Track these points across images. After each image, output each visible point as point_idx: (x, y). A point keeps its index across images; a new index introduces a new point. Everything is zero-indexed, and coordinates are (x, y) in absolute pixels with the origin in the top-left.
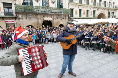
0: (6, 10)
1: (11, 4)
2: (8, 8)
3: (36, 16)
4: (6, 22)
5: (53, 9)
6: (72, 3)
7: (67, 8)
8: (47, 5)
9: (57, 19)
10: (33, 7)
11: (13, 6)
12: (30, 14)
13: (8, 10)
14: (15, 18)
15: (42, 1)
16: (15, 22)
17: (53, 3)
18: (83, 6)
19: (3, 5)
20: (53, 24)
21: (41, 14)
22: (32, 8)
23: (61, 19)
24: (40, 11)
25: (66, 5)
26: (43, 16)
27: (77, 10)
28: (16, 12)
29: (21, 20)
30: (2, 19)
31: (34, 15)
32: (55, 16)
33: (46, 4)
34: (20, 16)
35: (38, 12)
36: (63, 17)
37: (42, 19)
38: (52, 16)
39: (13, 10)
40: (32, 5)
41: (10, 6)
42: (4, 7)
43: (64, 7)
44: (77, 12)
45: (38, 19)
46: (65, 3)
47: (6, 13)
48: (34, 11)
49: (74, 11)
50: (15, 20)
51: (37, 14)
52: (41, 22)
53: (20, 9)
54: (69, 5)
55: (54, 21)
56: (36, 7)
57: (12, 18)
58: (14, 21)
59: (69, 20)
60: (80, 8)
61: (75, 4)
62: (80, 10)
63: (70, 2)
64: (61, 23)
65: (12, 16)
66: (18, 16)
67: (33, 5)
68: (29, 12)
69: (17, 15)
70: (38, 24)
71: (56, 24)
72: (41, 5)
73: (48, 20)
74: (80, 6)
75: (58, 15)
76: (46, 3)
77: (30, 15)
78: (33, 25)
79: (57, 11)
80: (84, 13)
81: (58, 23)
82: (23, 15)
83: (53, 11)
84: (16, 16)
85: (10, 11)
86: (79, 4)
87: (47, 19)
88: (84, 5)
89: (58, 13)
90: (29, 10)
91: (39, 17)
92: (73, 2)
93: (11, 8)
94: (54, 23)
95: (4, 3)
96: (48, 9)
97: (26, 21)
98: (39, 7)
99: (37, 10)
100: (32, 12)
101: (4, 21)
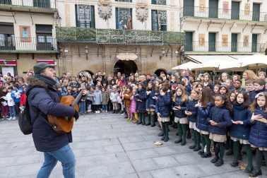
0: (42, 39)
1: (51, 26)
2: (45, 34)
5: (140, 35)
6: (189, 18)
7: (177, 29)
8: (125, 26)
9: (149, 56)
10: (94, 33)
11: (54, 31)
12: (87, 47)
13: (46, 39)
14: (57, 55)
15: (117, 18)
16: (56, 63)
17: (142, 20)
18: (219, 23)
19: (37, 29)
20: (139, 69)
21: (111, 46)
22: (92, 33)
23: (161, 57)
24: (108, 38)
25: (175, 24)
26: (115, 50)
27: (204, 35)
28: (59, 43)
29: (68, 60)
30: (31, 58)
31: (96, 49)
32: (144, 51)
33: (123, 23)
34: (66, 51)
35: (103, 41)
36: (164, 52)
37: (113, 56)
38: (138, 51)
39: (53, 40)
40: (94, 27)
41: (48, 30)
42: (37, 33)
43: (169, 29)
44: (203, 39)
45: (104, 57)
46: (173, 19)
47: (39, 45)
48: (95, 40)
49: (196, 38)
50: (57, 58)
51: (102, 46)
52: (110, 62)
53: (65, 37)
54: (182, 23)
55: (143, 62)
56: (100, 30)
57: (51, 55)
58: (53, 62)
59: (182, 58)
60: (213, 29)
61: (199, 20)
62: (213, 35)
63: (184, 15)
64: (160, 65)
65: (49, 51)
66: (62, 50)
67: (96, 27)
68: (84, 41)
69: (59, 49)
70: (104, 68)
71: (147, 69)
72: (114, 27)
73: (127, 60)
74: (211, 25)
75: (152, 48)
76: (125, 22)
77: (85, 49)
78: (93, 71)
80: (225, 41)
81: (154, 65)
82: (73, 49)
83: (139, 38)
84: (58, 52)
85: (48, 41)
86: (209, 21)
87: (123, 57)
88: (223, 21)
89: (152, 42)
90: (85, 38)
91: (107, 52)
92: (193, 15)
93: (51, 34)
94: (143, 66)
95: (37, 26)
96: (127, 33)
97: (79, 61)
98: (107, 30)
99: (100, 38)
100: (91, 42)
101: (34, 62)
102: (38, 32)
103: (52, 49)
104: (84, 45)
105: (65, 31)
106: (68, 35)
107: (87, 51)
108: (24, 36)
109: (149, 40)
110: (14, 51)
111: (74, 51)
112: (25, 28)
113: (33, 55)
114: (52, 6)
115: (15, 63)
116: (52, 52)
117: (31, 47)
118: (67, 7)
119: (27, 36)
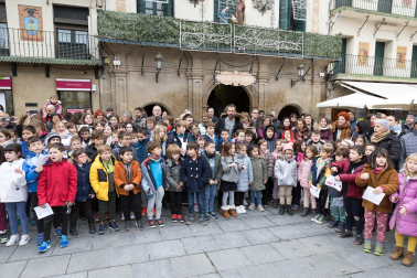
0: (65, 37)
1: (85, 11)
2: (74, 27)
3: (183, 65)
4: (59, 84)
5: (261, 37)
6: (347, 12)
7: (323, 31)
8: (234, 19)
9: (272, 80)
10: (174, 25)
11: (93, 19)
12: (159, 56)
13: (73, 36)
14: (97, 70)
15: (216, 2)
16: (94, 88)
17: (263, 10)
18: (395, 25)
19: (55, 16)
20: (254, 103)
21: (204, 57)
22: (171, 28)
23: (293, 83)
24: (202, 40)
25: (318, 21)
26: (211, 65)
27: (367, 44)
28: (102, 46)
29: (120, 81)
30: (44, 75)
31: (177, 62)
32: (264, 69)
33: (228, 14)
34: (117, 62)
35: (192, 46)
36: (302, 72)
37: (208, 77)
38: (255, 68)
39: (91, 38)
40: (173, 14)
41: (80, 19)
42: (55, 23)
43: (309, 29)
44: (366, 53)
45: (189, 77)
46: (316, 11)
47: (61, 48)
48: (176, 42)
49: (354, 49)
50: (97, 77)
51: (187, 56)
52: (201, 89)
53: (117, 32)
54: (333, 20)
55: (261, 90)
56: (188, 22)
57: (85, 69)
58: (89, 85)
59: (330, 86)
60: (383, 35)
61: (363, 16)
62: (381, 46)
63: (337, 6)
64: (292, 98)
65: (83, 62)
66: (107, 61)
67: (177, 16)
68: (155, 44)
69: (103, 58)
70: (189, 100)
71: (269, 105)
72: (210, 17)
73: (236, 85)
74: (383, 27)
75: (281, 64)
76: (232, 11)
77: (156, 60)
78: (168, 105)
79: (277, 45)
80: (401, 59)
81: (279, 96)
82: (130, 59)
83: (261, 43)
84: (100, 63)
86: (379, 18)
87: (228, 78)
88: (402, 21)
89: (282, 51)
90: (158, 36)
91: (197, 67)
92: (351, 5)
93: (85, 27)
94: (261, 99)
95: (57, 8)
96: (238, 32)
97: (142, 83)
98: (200, 23)
99: (188, 39)
100: (168, 45)
101: (50, 82)
102: (58, 20)
103: (89, 57)
104: (154, 51)
105: (118, 21)
106: (123, 29)
107: (159, 64)
108: (29, 26)
109: (278, 48)
110: (7, 59)
111: (133, 64)
112: (32, 12)
113: (46, 68)
115: (9, 83)
116: (90, 62)
117: (45, 51)
119: (35, 26)
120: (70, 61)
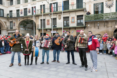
0: (79, 21)
1: (83, 15)
2: (80, 19)
3: (106, 24)
4: (77, 31)
10: (103, 16)
11: (84, 17)
12: (98, 23)
13: (80, 21)
14: (85, 28)
15: (116, 6)
16: (84, 31)
19: (77, 18)
21: (112, 21)
29: (89, 29)
35: (107, 19)
37: (113, 27)
39: (83, 21)
40: (103, 13)
45: (108, 27)
47: (78, 24)
48: (103, 19)
51: (107, 22)
52: (111, 30)
56: (106, 14)
57: (82, 28)
65: (81, 26)
66: (87, 25)
68: (97, 20)
82: (92, 24)
91: (110, 24)
93: (83, 19)
95: (77, 16)
98: (110, 13)
100: (101, 20)
101: (76, 31)
103: (83, 25)
104: (97, 22)
107: (98, 25)
108: (73, 21)
110: (69, 27)
111: (92, 25)
112: (73, 18)
113: (75, 28)
114: (84, 7)
116: (83, 26)
117: (75, 25)
118: (90, 6)
120: (79, 26)
